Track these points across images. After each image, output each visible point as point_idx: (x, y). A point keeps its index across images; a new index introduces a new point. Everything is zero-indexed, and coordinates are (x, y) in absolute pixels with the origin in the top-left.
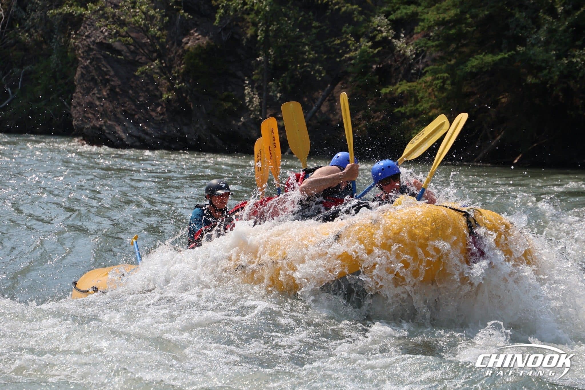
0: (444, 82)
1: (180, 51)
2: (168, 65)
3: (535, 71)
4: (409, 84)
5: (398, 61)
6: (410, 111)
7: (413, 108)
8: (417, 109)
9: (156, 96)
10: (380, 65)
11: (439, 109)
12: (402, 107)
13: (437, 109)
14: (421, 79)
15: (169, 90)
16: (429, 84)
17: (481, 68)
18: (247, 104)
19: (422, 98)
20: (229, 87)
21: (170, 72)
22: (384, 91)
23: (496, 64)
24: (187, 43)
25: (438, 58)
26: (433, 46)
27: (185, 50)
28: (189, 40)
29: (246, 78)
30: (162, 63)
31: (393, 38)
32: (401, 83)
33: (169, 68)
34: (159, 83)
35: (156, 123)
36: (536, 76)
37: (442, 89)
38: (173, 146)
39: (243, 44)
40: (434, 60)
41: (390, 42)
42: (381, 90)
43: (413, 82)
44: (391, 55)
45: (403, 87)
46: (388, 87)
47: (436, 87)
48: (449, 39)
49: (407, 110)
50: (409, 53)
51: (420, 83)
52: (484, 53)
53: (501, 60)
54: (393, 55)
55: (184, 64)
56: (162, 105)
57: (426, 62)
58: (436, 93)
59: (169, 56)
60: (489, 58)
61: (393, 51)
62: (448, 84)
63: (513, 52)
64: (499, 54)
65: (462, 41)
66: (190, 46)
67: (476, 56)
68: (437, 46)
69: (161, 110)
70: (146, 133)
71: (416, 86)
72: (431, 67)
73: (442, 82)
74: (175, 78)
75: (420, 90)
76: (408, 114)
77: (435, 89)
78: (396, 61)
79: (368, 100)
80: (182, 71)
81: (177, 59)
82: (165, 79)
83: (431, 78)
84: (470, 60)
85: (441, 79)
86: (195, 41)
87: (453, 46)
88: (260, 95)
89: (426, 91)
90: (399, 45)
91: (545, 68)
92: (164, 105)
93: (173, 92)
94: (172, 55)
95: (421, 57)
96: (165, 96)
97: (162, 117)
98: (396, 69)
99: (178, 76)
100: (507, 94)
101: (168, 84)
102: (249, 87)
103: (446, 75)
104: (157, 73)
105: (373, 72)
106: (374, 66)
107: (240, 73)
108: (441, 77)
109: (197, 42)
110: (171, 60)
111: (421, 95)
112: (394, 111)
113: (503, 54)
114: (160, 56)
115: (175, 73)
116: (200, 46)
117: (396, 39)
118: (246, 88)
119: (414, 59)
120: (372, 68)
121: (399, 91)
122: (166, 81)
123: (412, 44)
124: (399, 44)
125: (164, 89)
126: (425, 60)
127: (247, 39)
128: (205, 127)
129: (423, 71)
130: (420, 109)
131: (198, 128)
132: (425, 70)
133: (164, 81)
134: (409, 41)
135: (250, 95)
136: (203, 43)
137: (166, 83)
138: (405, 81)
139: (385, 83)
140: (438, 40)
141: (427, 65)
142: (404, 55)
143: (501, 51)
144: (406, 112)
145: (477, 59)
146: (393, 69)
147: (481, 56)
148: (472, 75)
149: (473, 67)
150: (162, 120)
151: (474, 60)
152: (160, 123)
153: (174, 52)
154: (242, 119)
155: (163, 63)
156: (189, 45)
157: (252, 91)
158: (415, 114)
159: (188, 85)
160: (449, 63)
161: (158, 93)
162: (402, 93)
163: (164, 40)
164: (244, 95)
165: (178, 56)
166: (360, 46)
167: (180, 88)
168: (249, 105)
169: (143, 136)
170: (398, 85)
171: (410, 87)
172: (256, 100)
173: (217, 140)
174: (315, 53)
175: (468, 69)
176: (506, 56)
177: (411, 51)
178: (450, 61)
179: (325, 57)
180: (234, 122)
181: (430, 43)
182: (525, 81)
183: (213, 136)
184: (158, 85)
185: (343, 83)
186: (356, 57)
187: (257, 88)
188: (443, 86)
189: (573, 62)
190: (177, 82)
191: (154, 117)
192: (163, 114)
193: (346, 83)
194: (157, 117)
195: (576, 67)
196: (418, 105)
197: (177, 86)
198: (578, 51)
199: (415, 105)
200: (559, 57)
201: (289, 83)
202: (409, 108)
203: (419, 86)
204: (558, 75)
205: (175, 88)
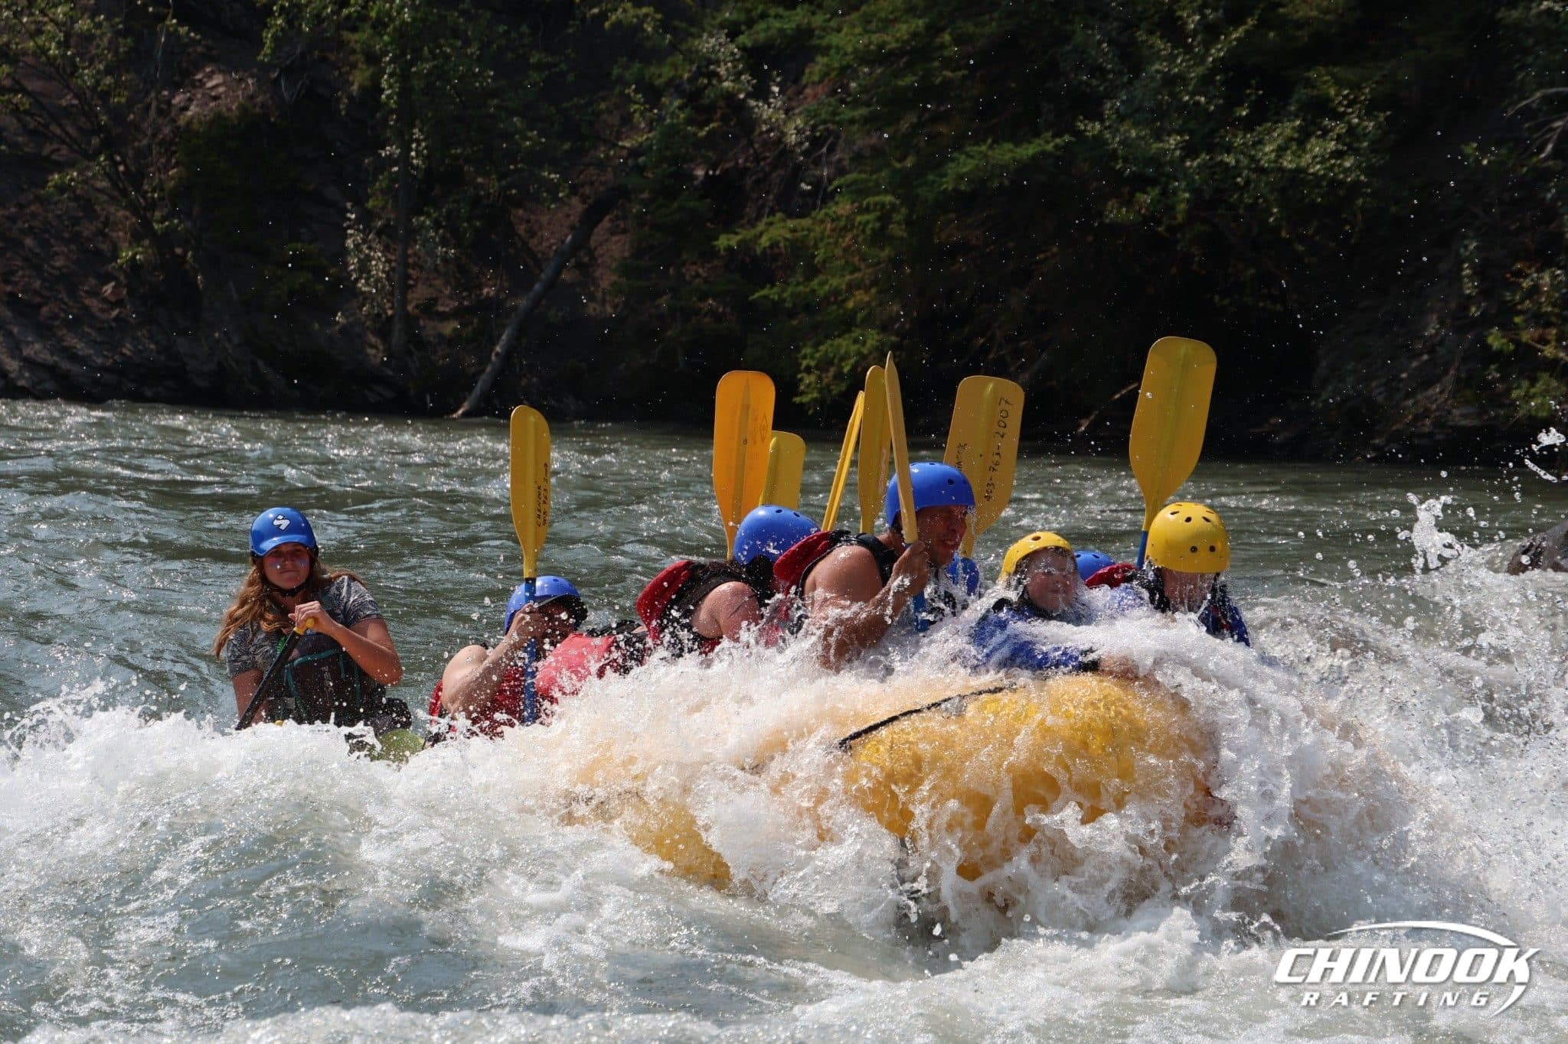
0: (885, 218)
1: (167, 130)
2: (133, 169)
3: (1126, 190)
4: (791, 224)
5: (765, 158)
6: (792, 295)
7: (801, 288)
8: (813, 291)
9: (98, 253)
10: (714, 171)
11: (873, 290)
12: (773, 285)
13: (867, 289)
14: (823, 212)
15: (136, 238)
16: (842, 223)
17: (983, 181)
18: (354, 276)
19: (824, 262)
20: (304, 230)
21: (138, 188)
22: (724, 241)
23: (1024, 169)
24: (186, 109)
25: (867, 153)
26: (852, 121)
27: (178, 128)
28: (190, 100)
29: (349, 205)
30: (116, 164)
31: (749, 95)
32: (771, 219)
33: (137, 178)
34: (107, 218)
35: (100, 330)
36: (1129, 203)
37: (880, 237)
38: (149, 393)
39: (340, 111)
40: (858, 158)
41: (741, 106)
42: (717, 239)
43: (804, 216)
44: (744, 142)
45: (775, 231)
46: (736, 234)
47: (863, 231)
48: (897, 103)
49: (785, 295)
50: (792, 138)
51: (822, 221)
52: (989, 141)
53: (1034, 157)
54: (751, 144)
55: (177, 164)
56: (116, 279)
57: (840, 160)
58: (864, 248)
59: (136, 144)
60: (1008, 153)
61: (753, 130)
62: (899, 223)
63: (1067, 138)
64: (1030, 142)
66: (192, 117)
67: (968, 149)
68: (866, 120)
69: (113, 292)
70: (74, 357)
71: (809, 230)
72: (850, 177)
73: (879, 219)
74: (152, 205)
75: (821, 240)
76: (788, 305)
77: (860, 239)
78: (757, 159)
79: (684, 264)
80: (172, 184)
81: (160, 153)
82: (125, 208)
83: (848, 206)
84: (952, 160)
85: (874, 210)
86: (207, 104)
87: (912, 118)
88: (386, 249)
89: (836, 243)
90: (765, 116)
91: (1153, 182)
92: (122, 278)
93: (147, 242)
94: (145, 142)
95: (824, 150)
96: (126, 254)
97: (115, 313)
98: (757, 182)
99: (161, 199)
101: (134, 220)
102: (358, 230)
103: (888, 199)
104: (102, 191)
105: (695, 188)
106: (700, 172)
107: (332, 192)
108: (876, 204)
109: (212, 104)
110: (142, 154)
111: (820, 255)
112: (751, 298)
113: (1041, 142)
114: (110, 145)
115: (154, 191)
116: (219, 117)
117: (757, 100)
118: (350, 231)
119: (806, 153)
120: (696, 178)
121: (765, 241)
122: (128, 214)
123: (800, 113)
124: (766, 111)
125: (121, 234)
126: (835, 158)
127: (351, 98)
128: (236, 340)
129: (830, 188)
130: (821, 293)
131: (218, 341)
132: (836, 183)
133: (121, 213)
134: (794, 104)
135: (361, 251)
136: (229, 110)
137: (127, 218)
139: (729, 220)
140: (868, 104)
141: (841, 172)
142: (779, 140)
143: (1037, 135)
144: (784, 300)
145: (972, 157)
146: (749, 182)
147: (984, 148)
148: (963, 202)
149: (961, 177)
150: (117, 319)
151: (963, 158)
152: (111, 328)
153: (149, 132)
154: (339, 318)
155: (120, 163)
156: (189, 113)
157: (364, 241)
158: (808, 306)
159: (189, 224)
160: (898, 165)
161: (104, 247)
162: (774, 245)
163: (123, 100)
164: (345, 251)
165: (161, 144)
166: (660, 119)
167: (167, 232)
168: (357, 280)
169: (64, 363)
170: (761, 226)
171: (793, 231)
172: (378, 267)
173: (271, 376)
174: (540, 135)
175: (948, 184)
176: (1050, 147)
177: (799, 131)
178: (901, 160)
179: (567, 146)
180: (317, 326)
181: (846, 113)
182: (1101, 214)
183: (260, 363)
184: (106, 224)
185: (617, 218)
186: (650, 147)
187: (379, 233)
188: (883, 228)
189: (1227, 164)
190: (158, 214)
191: (95, 310)
192: (119, 303)
193: (625, 218)
194: (102, 311)
195: (1235, 177)
196: (816, 281)
197: (156, 226)
198: (1240, 134)
199: (809, 278)
200: (1190, 151)
201: (469, 220)
202: (790, 290)
203: (818, 229)
204: (1188, 201)
205: (154, 232)
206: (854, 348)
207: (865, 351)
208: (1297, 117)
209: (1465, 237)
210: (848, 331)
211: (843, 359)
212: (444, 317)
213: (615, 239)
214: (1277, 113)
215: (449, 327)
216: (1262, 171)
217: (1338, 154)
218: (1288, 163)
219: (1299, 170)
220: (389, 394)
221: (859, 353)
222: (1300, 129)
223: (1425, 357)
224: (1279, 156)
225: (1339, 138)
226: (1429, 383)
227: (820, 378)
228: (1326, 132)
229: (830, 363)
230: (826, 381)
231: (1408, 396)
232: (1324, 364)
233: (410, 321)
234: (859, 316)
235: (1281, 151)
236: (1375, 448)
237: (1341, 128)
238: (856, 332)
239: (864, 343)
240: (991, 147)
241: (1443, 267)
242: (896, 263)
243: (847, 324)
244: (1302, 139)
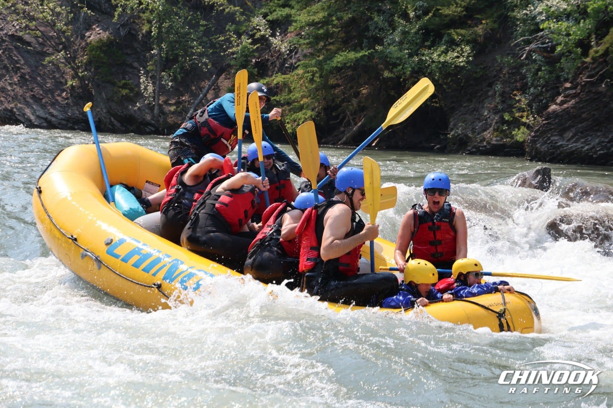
0: (313, 75)
1: (83, 44)
2: (72, 56)
3: (391, 67)
4: (283, 76)
5: (275, 56)
6: (284, 99)
7: (287, 97)
8: (290, 98)
9: (61, 83)
10: (258, 59)
11: (309, 98)
12: (277, 96)
13: (307, 98)
14: (294, 73)
15: (73, 78)
16: (300, 76)
17: (345, 64)
18: (143, 91)
19: (294, 89)
20: (127, 76)
21: (74, 62)
23: (357, 60)
24: (90, 37)
26: (304, 44)
27: (87, 43)
28: (91, 34)
29: (141, 68)
30: (67, 54)
31: (270, 36)
32: (277, 75)
33: (74, 58)
35: (61, 107)
36: (391, 72)
37: (312, 81)
38: (76, 127)
39: (139, 39)
40: (305, 56)
41: (267, 39)
43: (287, 74)
44: (268, 51)
45: (278, 79)
46: (265, 79)
47: (307, 79)
48: (318, 38)
49: (281, 99)
50: (283, 50)
51: (293, 76)
52: (347, 51)
53: (361, 57)
54: (270, 51)
55: (87, 55)
56: (66, 91)
57: (299, 57)
58: (307, 85)
59: (73, 48)
60: (352, 55)
61: (270, 47)
62: (317, 77)
63: (372, 50)
64: (360, 52)
65: (329, 40)
66: (92, 40)
67: (341, 53)
68: (308, 44)
69: (65, 95)
70: (53, 116)
71: (289, 78)
72: (302, 62)
73: (312, 75)
74: (78, 67)
75: (293, 81)
76: (282, 102)
77: (306, 81)
78: (272, 56)
80: (85, 61)
81: (81, 51)
82: (69, 68)
83: (302, 71)
84: (336, 57)
85: (311, 72)
86: (96, 36)
87: (322, 44)
88: (154, 83)
89: (298, 83)
90: (275, 43)
91: (399, 65)
92: (68, 90)
93: (76, 79)
94: (76, 47)
95: (294, 53)
96: (70, 83)
97: (67, 101)
98: (272, 63)
99: (81, 66)
100: (367, 86)
101: (73, 72)
102: (144, 77)
104: (62, 63)
105: (252, 65)
106: (254, 60)
107: (136, 64)
108: (311, 70)
109: (98, 36)
110: (75, 51)
111: (293, 86)
113: (364, 51)
114: (65, 48)
115: (79, 63)
116: (101, 40)
117: (272, 37)
118: (142, 77)
119: (288, 55)
120: (252, 62)
121: (275, 82)
122: (71, 70)
123: (286, 42)
124: (275, 41)
125: (68, 77)
126: (297, 56)
127: (143, 34)
128: (104, 111)
129: (296, 66)
130: (293, 98)
132: (297, 64)
133: (69, 70)
134: (284, 39)
135: (145, 83)
136: (104, 37)
138: (280, 74)
139: (263, 75)
140: (309, 39)
141: (299, 60)
142: (279, 51)
143: (362, 49)
145: (342, 56)
146: (269, 63)
147: (345, 53)
148: (338, 70)
149: (338, 62)
150: (67, 104)
151: (339, 56)
152: (65, 107)
153: (78, 44)
154: (137, 104)
156: (91, 38)
157: (146, 80)
158: (288, 103)
159: (90, 74)
160: (318, 59)
161: (63, 81)
162: (278, 84)
163: (69, 34)
164: (140, 83)
165: (81, 48)
166: (242, 43)
167: (83, 76)
168: (144, 92)
169: (49, 117)
170: (274, 77)
171: (284, 79)
172: (150, 88)
173: (116, 123)
174: (202, 48)
175: (334, 64)
176: (367, 53)
177: (285, 47)
178: (319, 57)
179: (211, 51)
180: (130, 107)
181: (302, 41)
182: (382, 75)
183: (112, 119)
184: (64, 73)
185: (227, 74)
186: (238, 52)
187: (151, 78)
188: (313, 78)
189: (423, 60)
190: (80, 71)
191: (60, 101)
192: (67, 99)
193: (229, 74)
194: (62, 101)
195: (425, 64)
196: (291, 95)
197: (80, 74)
198: (427, 50)
199: (289, 94)
200: (411, 55)
201: (179, 74)
202: (283, 97)
203: (292, 78)
204: (410, 71)
205: (79, 76)
206: (303, 116)
207: (307, 117)
208: (444, 45)
209: (497, 84)
210: (301, 110)
211: (299, 120)
212: (171, 105)
213: (226, 81)
214: (438, 44)
215: (172, 108)
216: (433, 62)
217: (458, 57)
218: (442, 59)
219: (445, 62)
220: (153, 129)
221: (305, 118)
222: (446, 49)
223: (484, 122)
224: (439, 57)
225: (458, 52)
226: (485, 130)
227: (292, 126)
228: (454, 50)
229: (295, 121)
230: (294, 127)
231: (478, 134)
232: (452, 124)
233: (160, 106)
234: (305, 106)
235: (439, 56)
236: (468, 150)
237: (459, 49)
238: (304, 111)
239: (306, 115)
240: (348, 53)
241: (490, 93)
242: (317, 89)
243: (301, 108)
244: (446, 52)
